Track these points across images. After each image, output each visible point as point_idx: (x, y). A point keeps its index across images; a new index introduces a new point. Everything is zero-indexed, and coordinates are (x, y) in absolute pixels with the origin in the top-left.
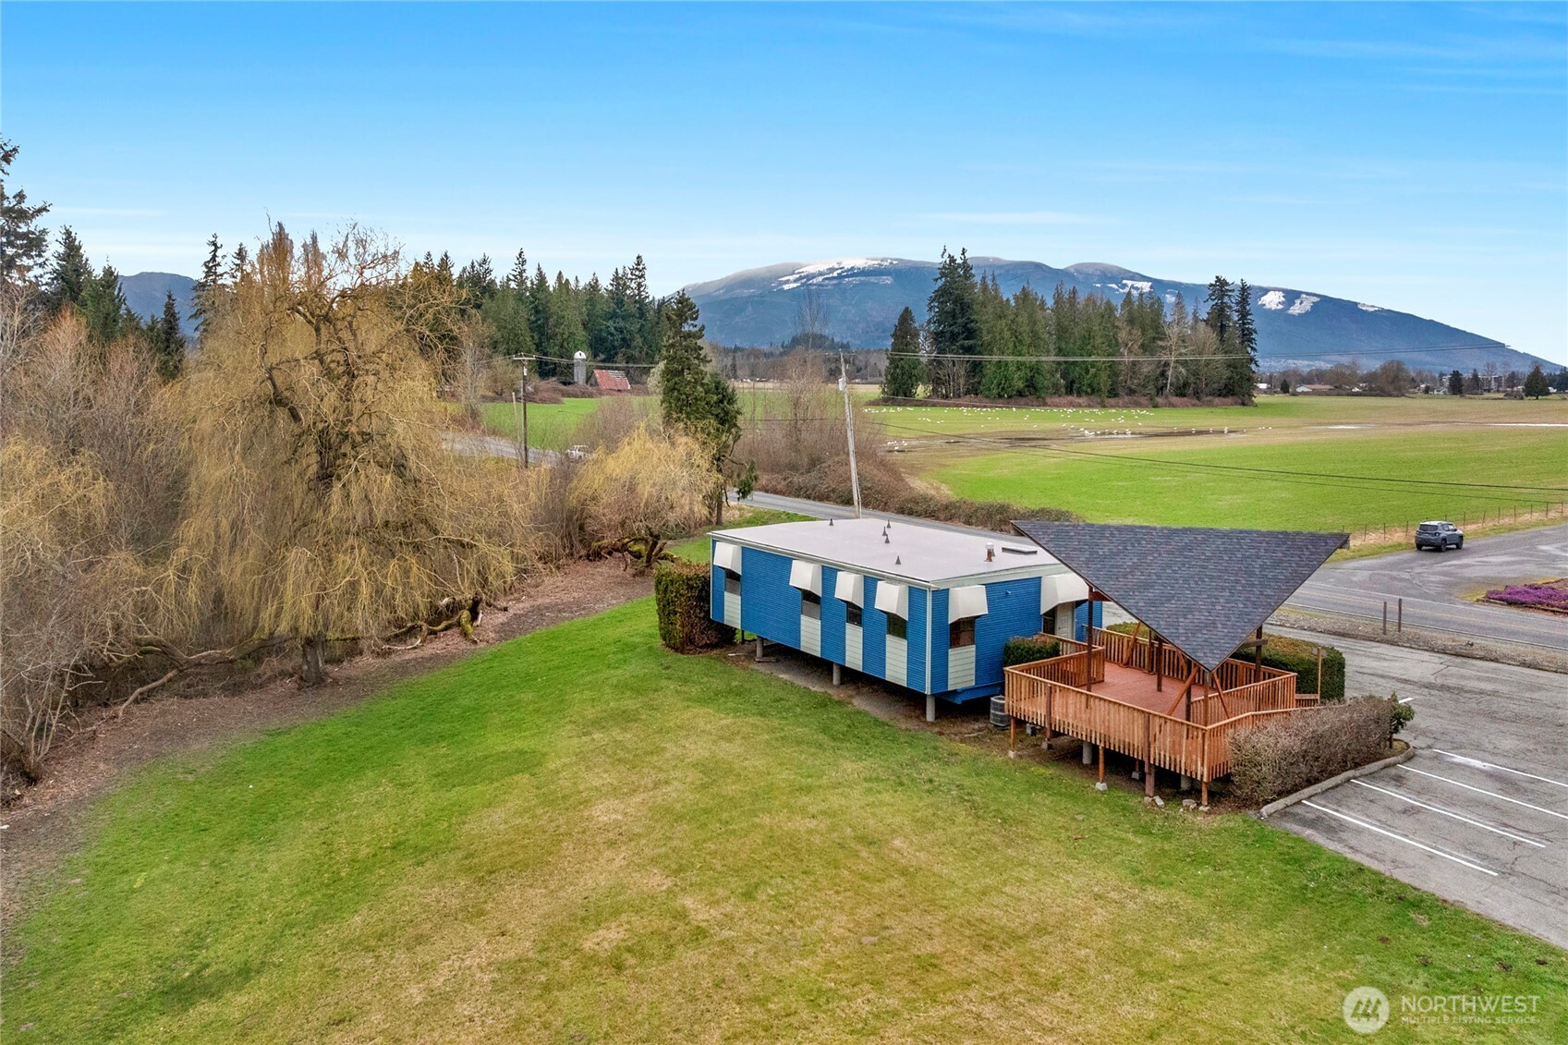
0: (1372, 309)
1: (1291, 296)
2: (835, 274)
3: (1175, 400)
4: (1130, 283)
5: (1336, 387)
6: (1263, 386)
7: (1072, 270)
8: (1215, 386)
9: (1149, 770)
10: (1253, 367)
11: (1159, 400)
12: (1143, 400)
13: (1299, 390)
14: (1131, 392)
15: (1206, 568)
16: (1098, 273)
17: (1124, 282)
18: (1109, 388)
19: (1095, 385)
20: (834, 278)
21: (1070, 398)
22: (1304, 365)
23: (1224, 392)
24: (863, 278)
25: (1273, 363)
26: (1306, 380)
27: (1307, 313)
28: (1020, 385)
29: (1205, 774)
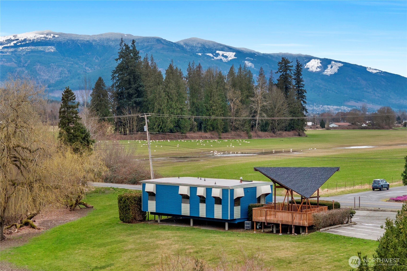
0: (375, 72)
1: (326, 62)
2: (12, 44)
3: (260, 133)
4: (221, 53)
5: (353, 124)
6: (310, 124)
7: (182, 44)
8: (284, 124)
9: (293, 227)
10: (304, 112)
11: (252, 134)
12: (242, 134)
13: (331, 126)
14: (236, 129)
15: (305, 176)
16: (200, 45)
17: (217, 52)
18: (223, 127)
19: (215, 125)
20: (11, 47)
21: (200, 133)
22: (333, 109)
23: (288, 128)
24: (33, 48)
25: (315, 108)
26: (335, 120)
27: (335, 74)
28: (172, 126)
29: (307, 224)
